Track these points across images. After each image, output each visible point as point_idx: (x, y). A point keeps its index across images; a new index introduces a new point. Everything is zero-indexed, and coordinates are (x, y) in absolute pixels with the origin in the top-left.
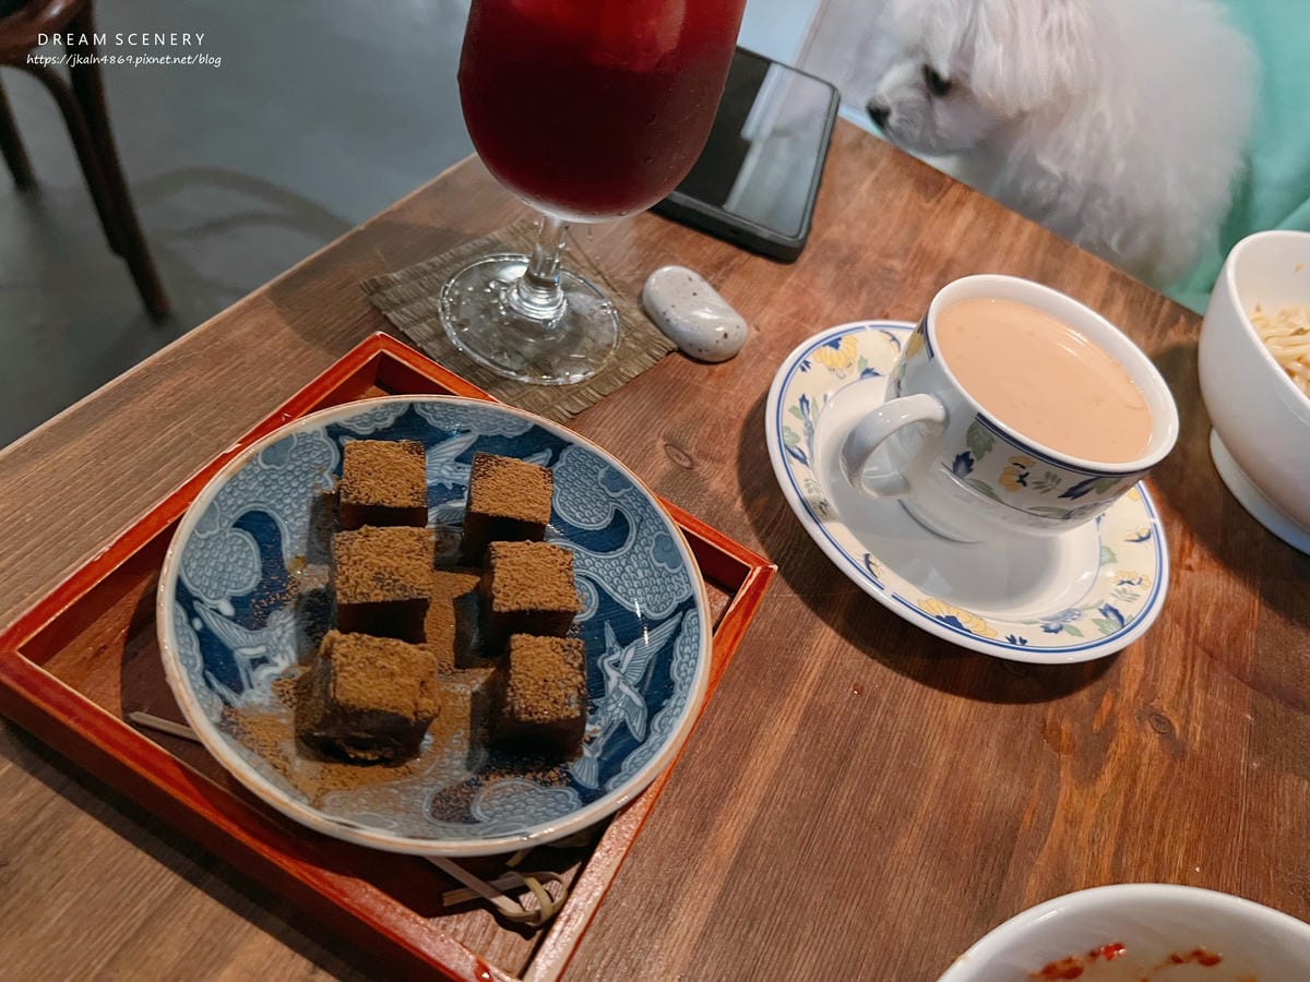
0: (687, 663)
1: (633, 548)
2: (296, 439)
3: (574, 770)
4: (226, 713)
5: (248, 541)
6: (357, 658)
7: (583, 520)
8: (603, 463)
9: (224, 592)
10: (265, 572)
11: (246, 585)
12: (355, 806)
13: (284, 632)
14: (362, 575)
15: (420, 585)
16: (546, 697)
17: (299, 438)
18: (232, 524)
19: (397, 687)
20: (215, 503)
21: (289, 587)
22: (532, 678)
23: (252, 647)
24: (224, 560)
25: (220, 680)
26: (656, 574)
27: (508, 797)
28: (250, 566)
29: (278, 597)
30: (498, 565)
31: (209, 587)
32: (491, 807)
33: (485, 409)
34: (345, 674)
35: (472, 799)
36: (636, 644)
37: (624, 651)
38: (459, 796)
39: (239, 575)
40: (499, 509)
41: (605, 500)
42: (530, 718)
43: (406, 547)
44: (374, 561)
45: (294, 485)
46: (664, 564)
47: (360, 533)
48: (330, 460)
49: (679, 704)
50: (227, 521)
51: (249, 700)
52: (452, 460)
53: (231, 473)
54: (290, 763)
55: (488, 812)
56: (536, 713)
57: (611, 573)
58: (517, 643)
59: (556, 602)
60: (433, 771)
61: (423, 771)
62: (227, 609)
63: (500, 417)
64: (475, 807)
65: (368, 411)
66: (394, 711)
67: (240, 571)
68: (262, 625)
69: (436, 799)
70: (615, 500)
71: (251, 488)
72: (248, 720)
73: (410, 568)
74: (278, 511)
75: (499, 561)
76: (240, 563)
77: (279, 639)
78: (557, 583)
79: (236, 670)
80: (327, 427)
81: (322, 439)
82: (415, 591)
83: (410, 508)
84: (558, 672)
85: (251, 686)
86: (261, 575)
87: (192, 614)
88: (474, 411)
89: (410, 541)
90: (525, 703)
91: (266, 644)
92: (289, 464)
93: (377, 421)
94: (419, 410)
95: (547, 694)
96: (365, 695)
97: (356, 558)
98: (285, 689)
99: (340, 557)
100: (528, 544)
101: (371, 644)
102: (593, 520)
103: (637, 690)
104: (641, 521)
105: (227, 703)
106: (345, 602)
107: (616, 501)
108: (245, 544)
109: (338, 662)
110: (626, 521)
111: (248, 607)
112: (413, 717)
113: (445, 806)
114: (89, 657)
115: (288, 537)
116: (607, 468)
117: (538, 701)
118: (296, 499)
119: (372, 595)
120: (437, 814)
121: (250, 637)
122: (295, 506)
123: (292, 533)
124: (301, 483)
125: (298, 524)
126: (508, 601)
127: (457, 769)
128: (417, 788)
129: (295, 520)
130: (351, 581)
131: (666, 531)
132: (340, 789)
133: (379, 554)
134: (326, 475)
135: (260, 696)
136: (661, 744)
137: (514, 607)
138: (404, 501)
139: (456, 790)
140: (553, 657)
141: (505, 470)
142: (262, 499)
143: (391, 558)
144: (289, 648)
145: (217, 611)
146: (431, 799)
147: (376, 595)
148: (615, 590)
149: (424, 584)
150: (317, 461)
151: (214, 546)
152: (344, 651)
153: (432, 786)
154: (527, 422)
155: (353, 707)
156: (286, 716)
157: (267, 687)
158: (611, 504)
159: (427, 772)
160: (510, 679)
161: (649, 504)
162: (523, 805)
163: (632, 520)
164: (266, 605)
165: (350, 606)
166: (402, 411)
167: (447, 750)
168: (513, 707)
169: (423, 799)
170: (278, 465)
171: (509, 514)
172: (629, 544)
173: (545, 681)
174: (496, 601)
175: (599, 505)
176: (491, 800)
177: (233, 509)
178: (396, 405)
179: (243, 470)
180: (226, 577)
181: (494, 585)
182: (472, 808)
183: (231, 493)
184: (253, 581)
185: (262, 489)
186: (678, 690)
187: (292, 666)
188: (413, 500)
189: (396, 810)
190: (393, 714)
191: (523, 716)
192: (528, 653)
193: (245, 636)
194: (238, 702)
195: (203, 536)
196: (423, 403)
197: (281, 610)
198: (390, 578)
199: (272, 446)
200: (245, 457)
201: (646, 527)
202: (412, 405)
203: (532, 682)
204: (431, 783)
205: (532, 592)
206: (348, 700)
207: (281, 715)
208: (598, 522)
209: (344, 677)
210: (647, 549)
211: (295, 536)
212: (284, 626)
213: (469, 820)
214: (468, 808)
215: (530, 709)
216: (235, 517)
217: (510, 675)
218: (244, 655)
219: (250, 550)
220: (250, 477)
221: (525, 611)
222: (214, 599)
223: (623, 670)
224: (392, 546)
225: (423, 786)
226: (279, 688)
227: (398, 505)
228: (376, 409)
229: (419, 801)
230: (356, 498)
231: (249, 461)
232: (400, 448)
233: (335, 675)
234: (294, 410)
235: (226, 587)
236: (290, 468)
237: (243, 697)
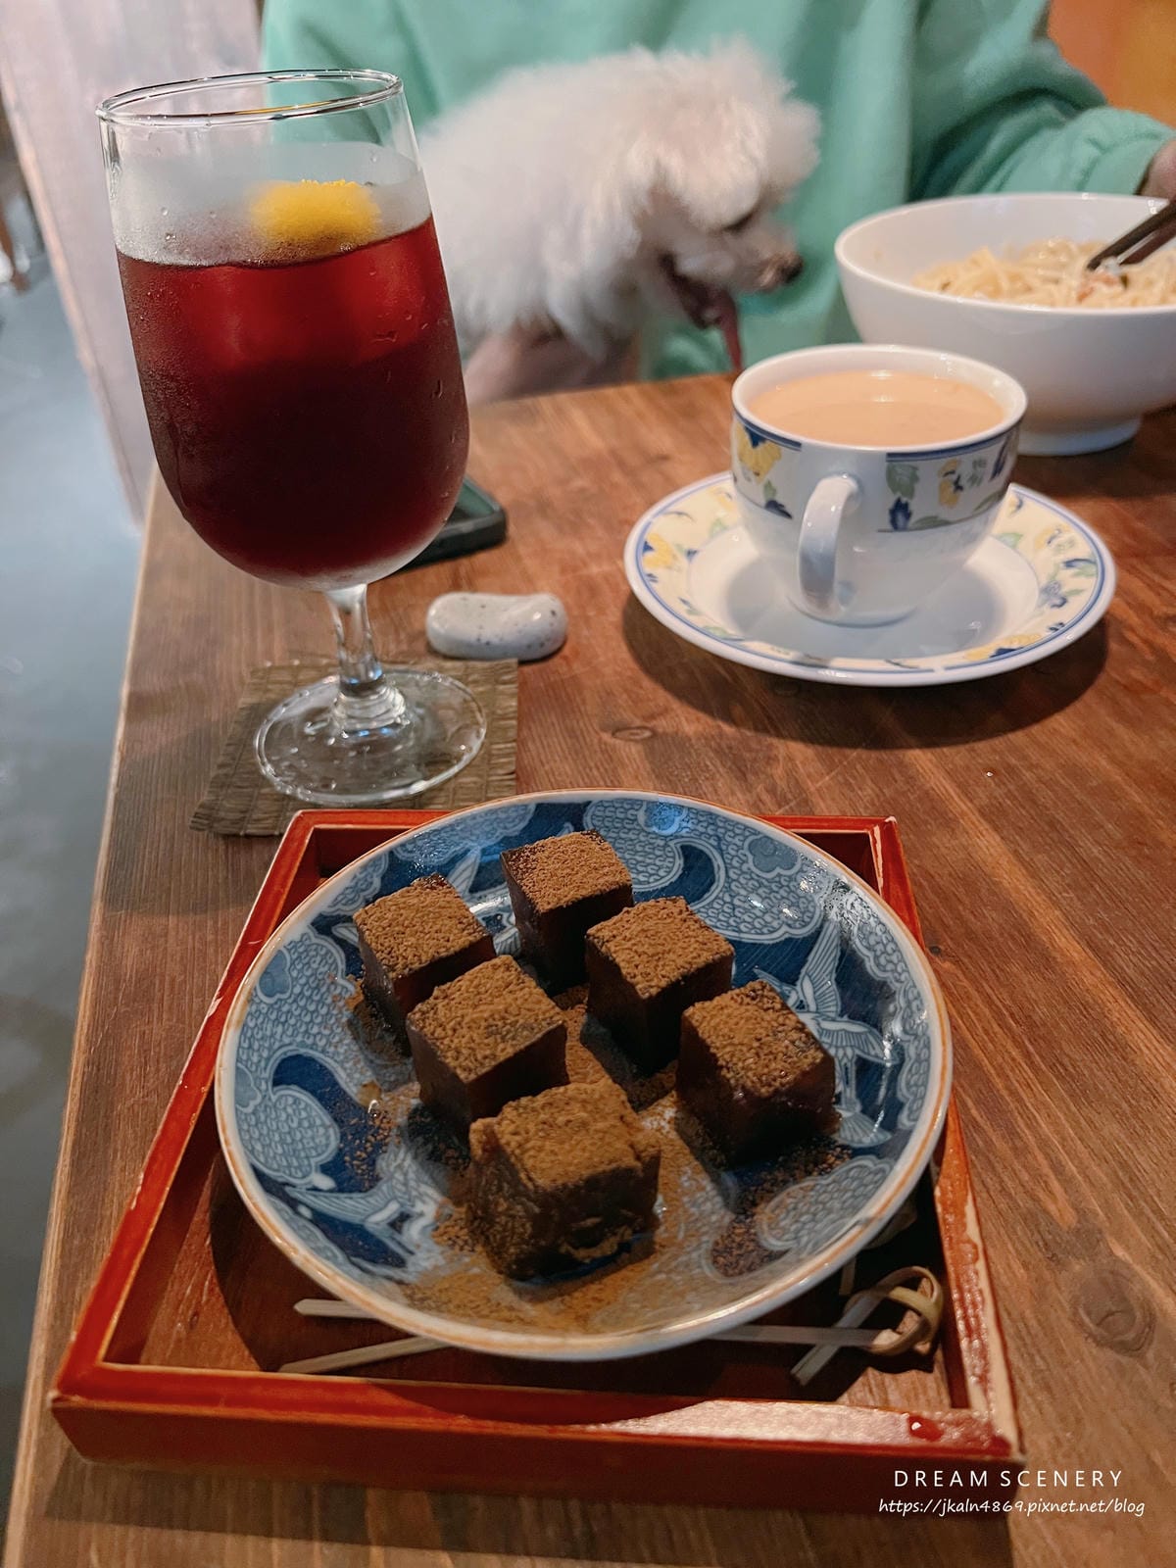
0: (884, 952)
1: (727, 876)
2: (285, 952)
3: (845, 1139)
4: (409, 1292)
5: (298, 1095)
6: (532, 1127)
7: (651, 880)
8: (635, 803)
9: (310, 1165)
10: (338, 1120)
11: (327, 1145)
12: (632, 1314)
13: (405, 1174)
14: (471, 1037)
15: (544, 1013)
16: (771, 1057)
17: (289, 950)
18: (270, 1084)
19: (601, 1135)
20: (240, 1065)
21: (377, 1122)
22: (742, 1044)
23: (381, 1209)
24: (286, 1129)
25: (373, 1261)
26: (773, 886)
27: (795, 1209)
28: (318, 1122)
29: (373, 1139)
30: (613, 949)
31: (289, 1166)
32: (785, 1230)
33: (474, 817)
34: (532, 1153)
35: (755, 1234)
36: (807, 974)
37: (798, 988)
38: (738, 1239)
39: (313, 1138)
40: (569, 894)
41: (662, 843)
42: (771, 1089)
43: (500, 983)
44: (475, 1016)
45: (312, 1008)
46: (778, 870)
47: (436, 998)
48: (335, 960)
49: (911, 996)
50: (263, 1083)
51: (420, 1269)
52: (467, 893)
53: (238, 1022)
54: (520, 1311)
55: (786, 1237)
56: (775, 1080)
57: (721, 917)
58: (696, 1017)
59: (705, 954)
60: (687, 1230)
61: (675, 1237)
62: (325, 1182)
63: (494, 817)
64: (765, 1240)
65: (348, 883)
66: (614, 1165)
67: (310, 1133)
68: (375, 1180)
69: (715, 1257)
70: (674, 836)
71: (268, 1033)
72: (436, 1289)
73: (519, 1002)
74: (313, 1046)
75: (611, 945)
76: (306, 1124)
77: (405, 1184)
78: (691, 933)
79: (380, 1243)
80: (313, 924)
81: (314, 940)
82: (544, 1023)
83: (472, 945)
84: (765, 1024)
85: (411, 1253)
86: (336, 1126)
87: (293, 1203)
88: (462, 826)
89: (499, 974)
90: (755, 1075)
91: (395, 1198)
92: (294, 986)
93: (363, 890)
94: (402, 855)
95: (771, 1053)
96: (570, 1164)
97: (452, 1024)
98: (452, 1235)
99: (433, 1034)
100: (628, 912)
101: (535, 1105)
102: (662, 873)
103: (845, 1018)
104: (719, 839)
105: (400, 1283)
106: (473, 1076)
107: (676, 837)
108: (296, 1101)
109: (513, 1144)
110: (702, 851)
111: (345, 1168)
112: (639, 1164)
113: (733, 1260)
114: (184, 1334)
115: (340, 1070)
116: (644, 808)
117: (767, 1066)
118: (324, 1024)
119: (498, 1053)
120: (731, 1272)
121: (370, 1200)
122: (327, 1032)
123: (341, 1063)
124: (318, 1002)
125: (341, 1050)
126: (651, 980)
127: (713, 1213)
128: (683, 1258)
129: (336, 1047)
130: (464, 1051)
131: (755, 832)
132: (599, 1308)
133: (476, 1006)
134: (339, 979)
135: (428, 1258)
136: (928, 1046)
137: (664, 983)
138: (460, 940)
139: (729, 1236)
140: (747, 1010)
141: (547, 853)
142: (287, 1040)
143: (491, 1003)
144: (424, 1188)
145: (316, 1189)
146: (710, 1261)
147: (503, 1050)
148: (740, 931)
149: (548, 1011)
150: (322, 970)
151: (266, 1117)
152: (512, 1128)
153: (698, 1247)
154: (526, 806)
155: (565, 1185)
156: (474, 1264)
157: (428, 1244)
158: (672, 844)
159: (681, 1235)
160: (717, 1060)
161: (718, 816)
162: (821, 1206)
163: (706, 846)
164: (364, 1155)
165: (480, 1079)
166: (384, 865)
167: (685, 1199)
168: (743, 1088)
169: (700, 1267)
170: (282, 992)
171: (585, 892)
172: (721, 875)
173: (759, 1040)
174: (638, 987)
175: (658, 853)
176: (777, 1224)
177: (263, 1064)
178: (375, 862)
179: (250, 1014)
180: (300, 1146)
181: (624, 972)
182: (764, 1244)
183: (250, 1047)
184: (333, 1138)
185: (280, 1029)
186: (898, 985)
187: (441, 1206)
188: (470, 934)
189: (682, 1294)
190: (613, 1171)
191: (763, 1090)
192: (718, 1020)
193: (362, 1201)
194: (410, 1275)
195: (249, 1110)
196: (403, 845)
197: (385, 1152)
198: (506, 1024)
199: (266, 973)
200: (243, 998)
201: (729, 844)
202: (391, 853)
203: (745, 1049)
204: (695, 1245)
205: (671, 956)
206: (554, 1181)
207: (468, 1267)
208: (669, 873)
209: (531, 1157)
210: (745, 867)
211: (348, 1065)
212: (400, 1165)
213: (773, 1256)
214: (759, 1246)
215: (764, 1078)
216: (268, 1074)
217: (714, 1055)
218: (377, 1224)
219: (307, 1105)
220: (260, 1020)
221: (678, 981)
222: (304, 1177)
223: (813, 1007)
224: (483, 990)
225: (689, 1253)
226: (445, 1238)
227: (457, 948)
228: (355, 877)
229: (697, 1271)
230: (405, 966)
231: (250, 1000)
232: (419, 890)
233: (520, 1160)
234: (259, 931)
235: (307, 1157)
236: (297, 990)
237: (411, 1268)
